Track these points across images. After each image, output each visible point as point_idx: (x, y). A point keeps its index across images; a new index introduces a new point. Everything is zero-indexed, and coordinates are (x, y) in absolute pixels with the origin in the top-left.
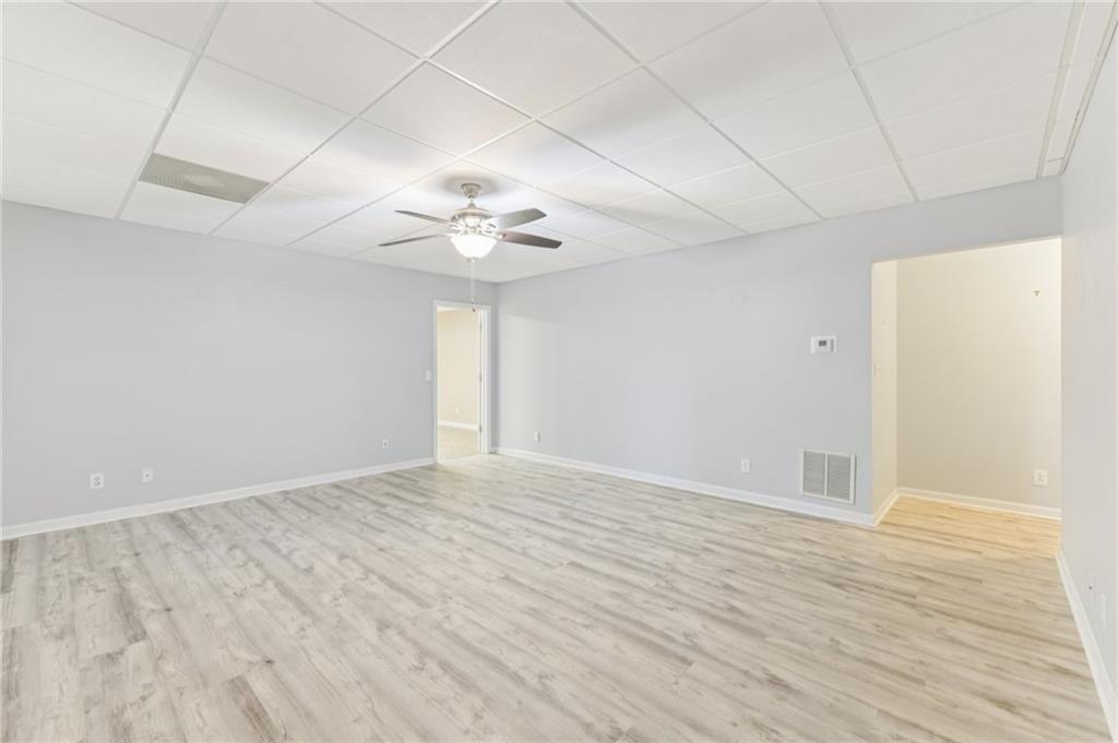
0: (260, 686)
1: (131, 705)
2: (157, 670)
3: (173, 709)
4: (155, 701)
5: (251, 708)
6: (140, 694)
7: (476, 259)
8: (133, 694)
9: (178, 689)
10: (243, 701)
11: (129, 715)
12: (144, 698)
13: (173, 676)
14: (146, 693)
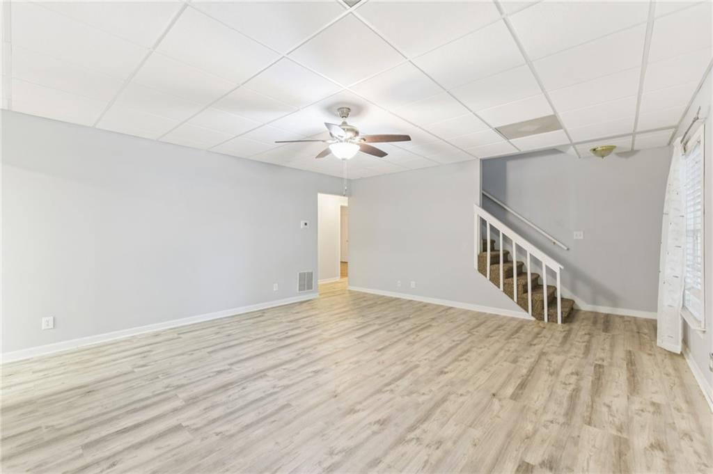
0: (510, 390)
1: (558, 423)
2: (535, 432)
3: (545, 408)
4: (549, 417)
5: (522, 388)
6: (552, 425)
8: (555, 428)
9: (536, 414)
10: (520, 392)
11: (562, 420)
12: (552, 422)
13: (532, 421)
14: (549, 423)
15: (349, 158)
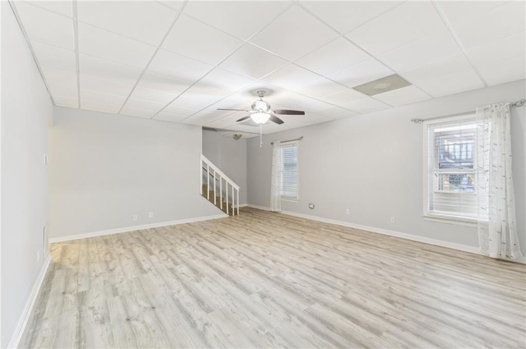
7: (262, 124)
15: (263, 122)
